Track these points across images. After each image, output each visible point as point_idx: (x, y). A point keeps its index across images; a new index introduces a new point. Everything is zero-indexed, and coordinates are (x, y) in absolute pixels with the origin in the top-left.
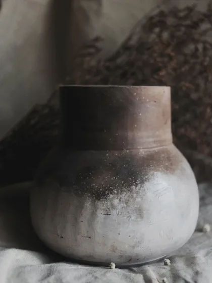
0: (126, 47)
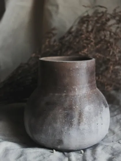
0: (70, 32)
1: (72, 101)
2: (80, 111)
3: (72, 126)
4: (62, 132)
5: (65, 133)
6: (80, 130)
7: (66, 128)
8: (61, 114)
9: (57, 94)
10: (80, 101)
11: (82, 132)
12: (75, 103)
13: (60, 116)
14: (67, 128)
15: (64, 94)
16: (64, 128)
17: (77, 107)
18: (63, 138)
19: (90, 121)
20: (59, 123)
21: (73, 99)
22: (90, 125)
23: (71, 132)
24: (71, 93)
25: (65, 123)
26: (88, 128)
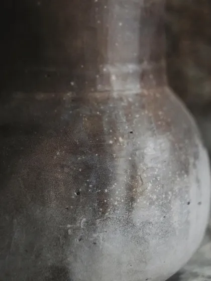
1: (100, 118)
2: (133, 154)
3: (104, 213)
4: (66, 236)
5: (76, 241)
6: (133, 226)
7: (82, 221)
8: (62, 167)
9: (41, 96)
10: (128, 121)
11: (141, 234)
12: (113, 124)
13: (60, 176)
14: (84, 220)
15: (69, 94)
16: (74, 220)
17: (121, 139)
18: (70, 259)
19: (166, 193)
20: (53, 204)
21: (103, 112)
22: (165, 207)
23: (100, 236)
24: (96, 91)
25: (78, 200)
26: (162, 219)
